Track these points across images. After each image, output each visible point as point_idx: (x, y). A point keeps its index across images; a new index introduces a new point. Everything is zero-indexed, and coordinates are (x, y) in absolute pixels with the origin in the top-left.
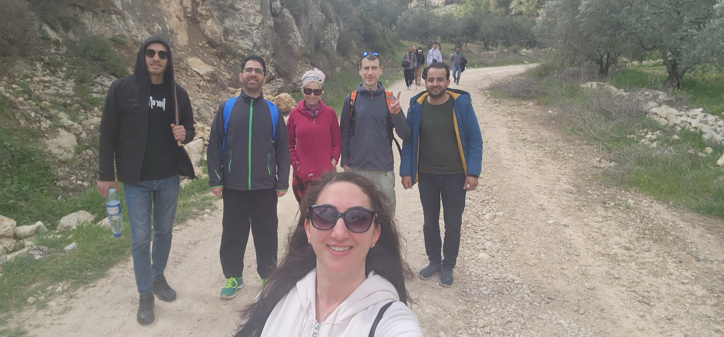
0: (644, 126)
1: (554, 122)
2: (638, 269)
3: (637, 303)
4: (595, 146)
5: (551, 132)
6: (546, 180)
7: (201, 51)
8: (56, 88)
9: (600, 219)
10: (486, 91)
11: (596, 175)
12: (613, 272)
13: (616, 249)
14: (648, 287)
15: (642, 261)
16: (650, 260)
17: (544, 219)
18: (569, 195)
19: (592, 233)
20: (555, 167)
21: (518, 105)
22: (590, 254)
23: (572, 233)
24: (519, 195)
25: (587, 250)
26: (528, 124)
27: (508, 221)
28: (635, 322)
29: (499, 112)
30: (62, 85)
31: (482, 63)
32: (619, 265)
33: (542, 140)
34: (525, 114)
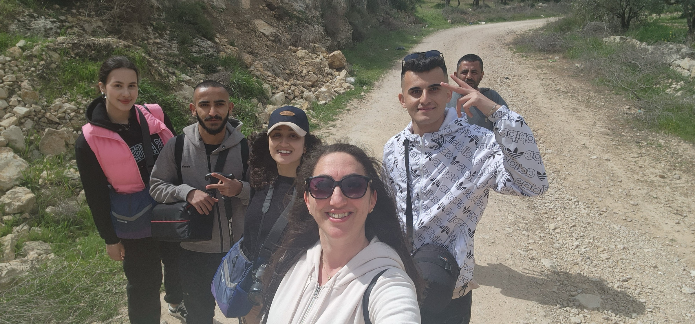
0: (669, 77)
1: (582, 74)
2: (672, 191)
3: (672, 214)
4: (623, 96)
5: (581, 83)
6: (584, 124)
7: (262, 14)
8: (166, 49)
9: (636, 155)
10: (511, 46)
11: (627, 120)
12: (651, 193)
13: (652, 177)
14: (680, 204)
15: (675, 186)
16: (681, 185)
17: (588, 155)
18: (606, 136)
19: (630, 166)
20: (590, 114)
21: (545, 59)
22: (631, 180)
23: (613, 165)
24: (563, 137)
25: (628, 178)
26: (558, 76)
27: (557, 157)
28: (672, 227)
29: (529, 65)
30: (169, 46)
31: (500, 18)
32: (656, 188)
33: (574, 90)
34: (553, 67)
